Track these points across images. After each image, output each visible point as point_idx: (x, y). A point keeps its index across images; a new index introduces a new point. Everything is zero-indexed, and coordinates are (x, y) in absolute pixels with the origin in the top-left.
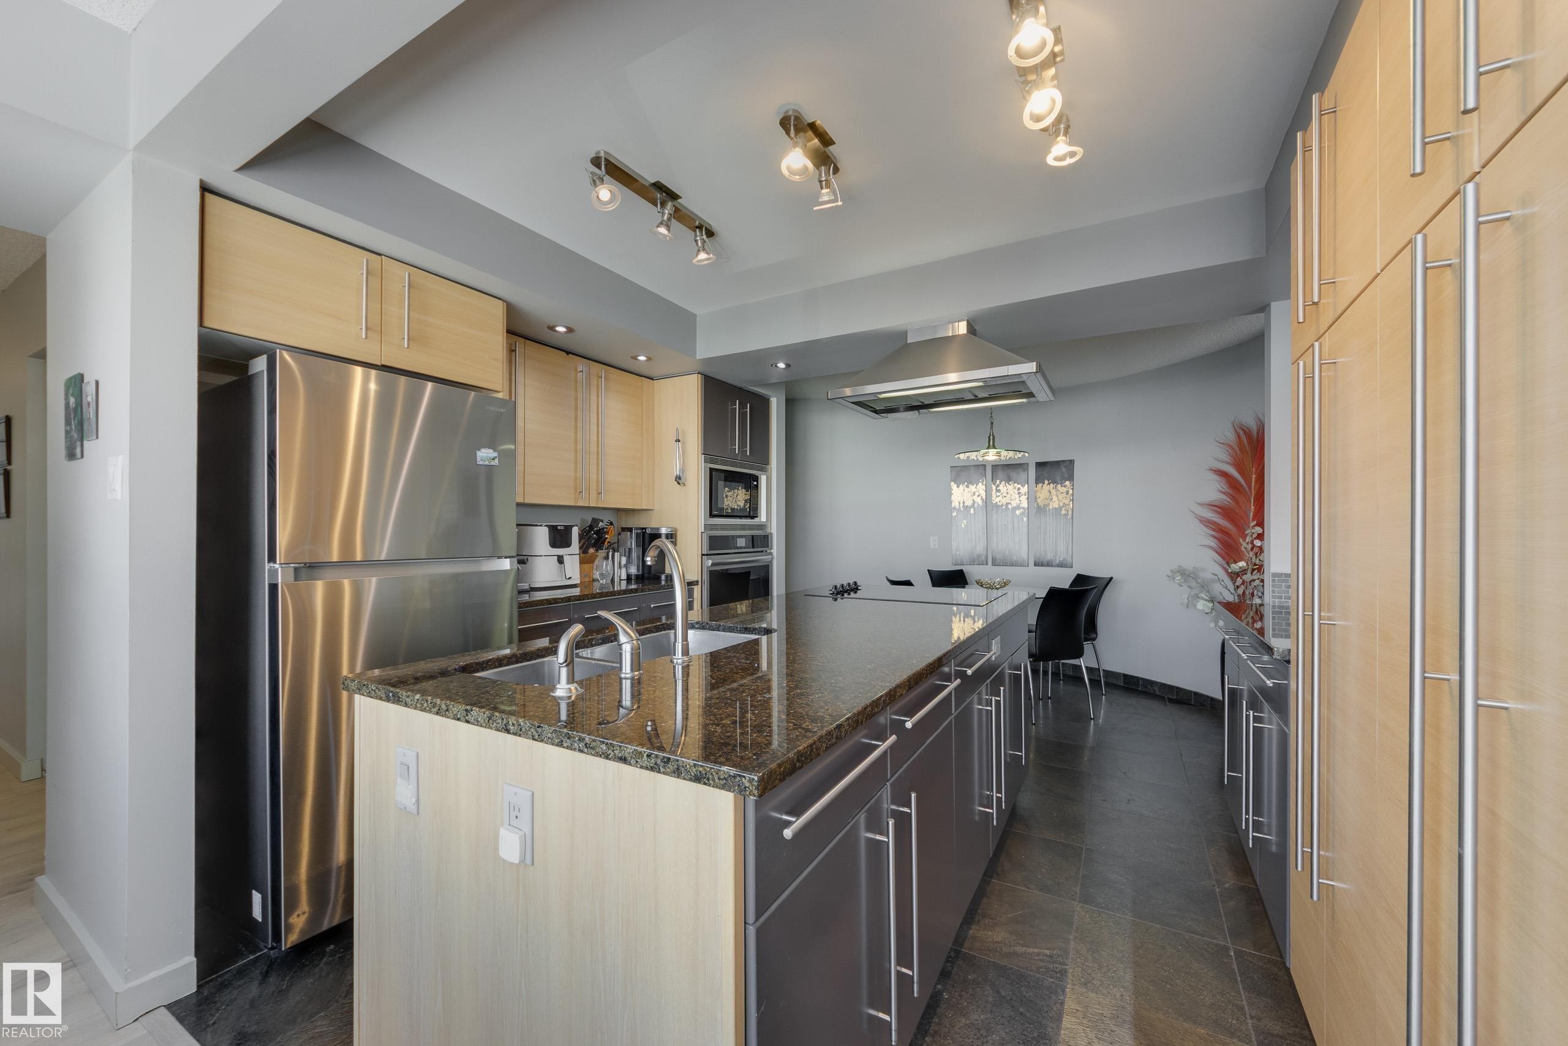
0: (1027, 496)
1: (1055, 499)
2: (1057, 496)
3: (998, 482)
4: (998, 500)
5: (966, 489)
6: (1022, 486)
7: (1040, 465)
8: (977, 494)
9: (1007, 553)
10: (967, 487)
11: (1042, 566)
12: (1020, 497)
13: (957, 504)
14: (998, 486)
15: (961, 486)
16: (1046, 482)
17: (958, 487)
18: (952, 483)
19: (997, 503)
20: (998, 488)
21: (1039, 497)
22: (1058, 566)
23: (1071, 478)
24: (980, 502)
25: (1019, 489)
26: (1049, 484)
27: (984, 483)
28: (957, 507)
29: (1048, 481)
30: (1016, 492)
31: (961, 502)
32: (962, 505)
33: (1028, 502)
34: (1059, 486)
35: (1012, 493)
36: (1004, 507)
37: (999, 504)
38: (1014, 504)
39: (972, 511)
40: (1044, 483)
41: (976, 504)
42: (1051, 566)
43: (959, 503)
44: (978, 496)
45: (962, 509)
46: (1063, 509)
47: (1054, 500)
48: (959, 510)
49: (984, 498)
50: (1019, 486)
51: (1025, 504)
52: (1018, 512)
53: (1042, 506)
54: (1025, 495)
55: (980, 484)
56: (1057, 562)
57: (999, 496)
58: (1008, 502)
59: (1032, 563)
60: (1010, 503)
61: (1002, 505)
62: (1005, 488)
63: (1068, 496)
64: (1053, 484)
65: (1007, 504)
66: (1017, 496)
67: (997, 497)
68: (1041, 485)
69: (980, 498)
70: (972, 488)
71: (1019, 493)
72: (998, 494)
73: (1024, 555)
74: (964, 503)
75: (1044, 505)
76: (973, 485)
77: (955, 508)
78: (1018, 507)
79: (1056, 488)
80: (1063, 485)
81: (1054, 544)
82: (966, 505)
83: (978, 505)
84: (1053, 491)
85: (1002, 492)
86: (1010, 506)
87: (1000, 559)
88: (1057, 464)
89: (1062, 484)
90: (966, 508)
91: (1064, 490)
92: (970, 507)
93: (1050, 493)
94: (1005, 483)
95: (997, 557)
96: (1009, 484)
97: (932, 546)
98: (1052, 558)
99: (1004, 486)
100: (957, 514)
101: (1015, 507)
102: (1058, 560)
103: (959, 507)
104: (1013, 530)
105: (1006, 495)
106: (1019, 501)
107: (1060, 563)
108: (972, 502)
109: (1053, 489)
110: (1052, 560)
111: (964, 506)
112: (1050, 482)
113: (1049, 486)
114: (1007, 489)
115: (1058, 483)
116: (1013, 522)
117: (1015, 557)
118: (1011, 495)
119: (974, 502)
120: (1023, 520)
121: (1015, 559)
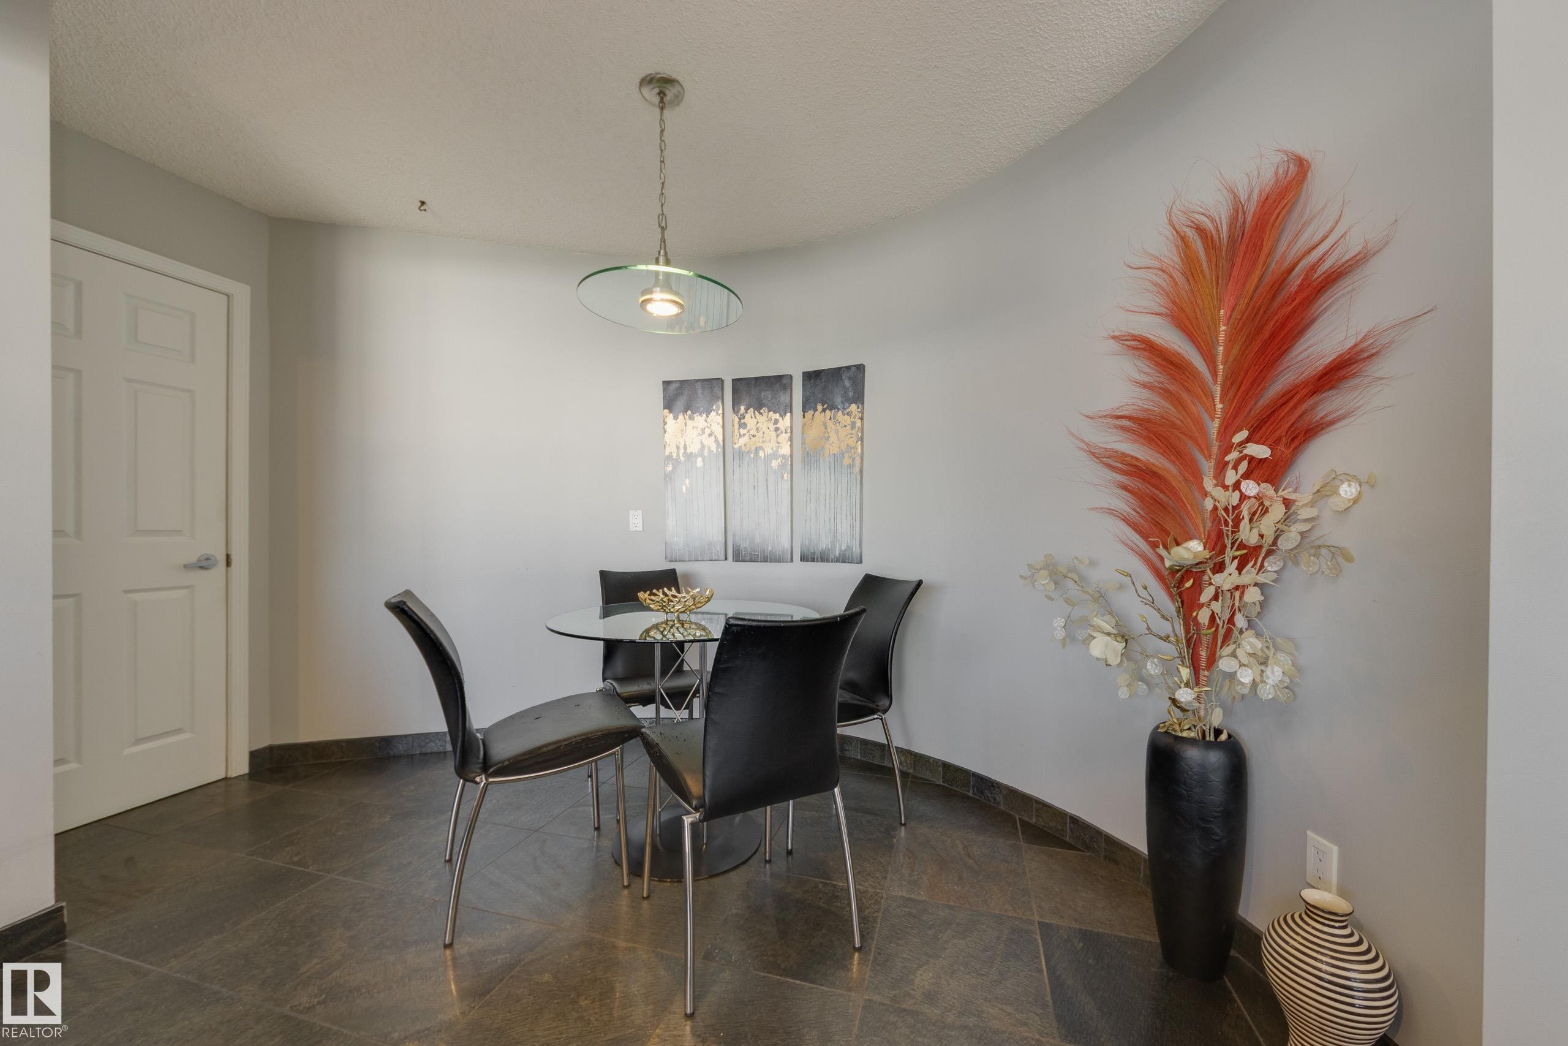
0: (789, 434)
1: (833, 437)
2: (837, 432)
3: (743, 410)
4: (742, 442)
5: (689, 422)
6: (781, 416)
7: (812, 377)
8: (707, 431)
9: (758, 538)
10: (691, 418)
11: (813, 560)
12: (778, 436)
13: (674, 450)
14: (743, 416)
15: (681, 417)
16: (820, 407)
17: (676, 418)
18: (667, 412)
19: (740, 447)
20: (742, 421)
21: (809, 436)
22: (838, 560)
23: (858, 397)
24: (714, 447)
25: (776, 422)
26: (824, 411)
27: (720, 411)
28: (674, 456)
29: (823, 406)
30: (772, 427)
31: (681, 447)
32: (682, 451)
33: (791, 446)
34: (840, 413)
35: (765, 429)
36: (752, 455)
37: (743, 448)
38: (768, 450)
39: (699, 462)
40: (816, 410)
41: (706, 451)
42: (828, 561)
43: (678, 448)
44: (710, 435)
45: (682, 459)
46: (846, 455)
47: (831, 440)
48: (677, 462)
49: (720, 438)
50: (777, 416)
51: (785, 450)
52: (775, 464)
54: (786, 432)
55: (713, 413)
56: (837, 553)
57: (744, 435)
58: (760, 444)
59: (797, 556)
60: (761, 448)
61: (749, 452)
62: (754, 421)
63: (853, 432)
64: (831, 410)
65: (759, 449)
66: (773, 434)
67: (740, 436)
68: (812, 412)
69: (713, 438)
70: (700, 420)
71: (777, 429)
72: (742, 431)
73: (785, 542)
74: (685, 447)
75: (816, 450)
76: (701, 415)
77: (670, 457)
78: (775, 455)
79: (835, 418)
80: (846, 412)
81: (832, 520)
82: (689, 451)
83: (710, 451)
84: (830, 424)
85: (748, 428)
86: (761, 454)
87: (746, 549)
88: (836, 374)
89: (844, 409)
90: (689, 457)
91: (848, 420)
92: (697, 456)
93: (826, 427)
94: (754, 412)
95: (741, 546)
96: (761, 414)
97: (632, 528)
98: (830, 547)
99: (752, 418)
100: (674, 468)
101: (770, 454)
102: (837, 549)
103: (678, 455)
104: (766, 496)
105: (756, 434)
106: (777, 445)
107: (840, 554)
108: (699, 446)
109: (830, 419)
110: (829, 549)
111: (685, 453)
112: (825, 407)
113: (823, 414)
114: (758, 423)
115: (839, 409)
116: (767, 481)
117: (770, 545)
118: (764, 433)
119: (703, 446)
120: (783, 477)
121: (770, 549)
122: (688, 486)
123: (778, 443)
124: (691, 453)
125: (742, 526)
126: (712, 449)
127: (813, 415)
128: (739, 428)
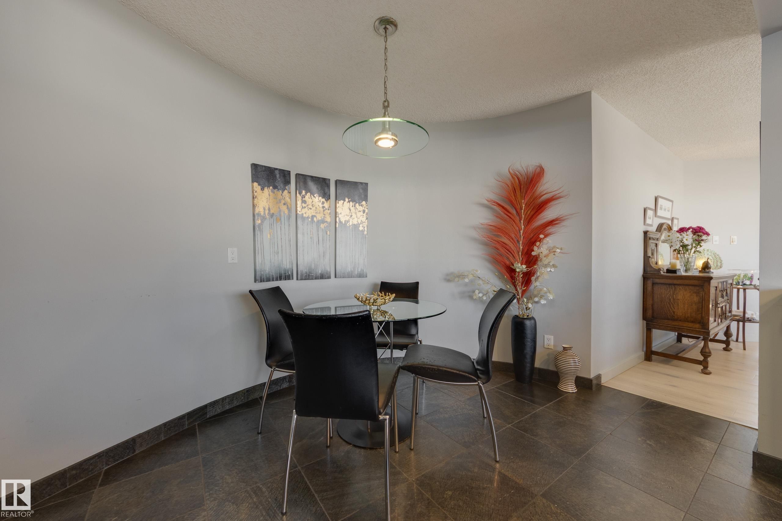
1: (354, 216)
2: (356, 213)
3: (304, 192)
4: (304, 211)
5: (271, 194)
6: (326, 200)
7: (342, 183)
8: (283, 202)
9: (313, 267)
10: (273, 191)
11: (344, 277)
12: (324, 211)
13: (262, 210)
14: (304, 197)
15: (266, 189)
16: (347, 200)
17: (262, 189)
18: (256, 184)
19: (303, 214)
20: (304, 199)
21: (341, 214)
23: (366, 199)
25: (323, 203)
26: (349, 202)
27: (289, 192)
28: (262, 213)
29: (349, 199)
30: (321, 205)
31: (267, 208)
32: (267, 212)
34: (357, 204)
35: (316, 205)
36: (310, 220)
37: (304, 215)
38: (319, 217)
40: (345, 201)
41: (282, 213)
42: (351, 277)
43: (264, 209)
44: (284, 204)
45: (267, 217)
46: (361, 225)
48: (264, 218)
50: (324, 200)
51: (328, 219)
52: (322, 226)
53: (343, 222)
54: (328, 210)
55: (286, 193)
57: (305, 207)
58: (314, 214)
60: (315, 216)
61: (308, 218)
62: (310, 200)
63: (364, 214)
64: (353, 202)
65: (313, 217)
66: (322, 209)
67: (303, 207)
68: (342, 202)
69: (286, 207)
70: (278, 194)
71: (323, 207)
72: (304, 205)
73: (330, 268)
74: (269, 209)
75: (345, 221)
76: (279, 190)
77: (259, 214)
78: (323, 221)
79: (355, 206)
80: (360, 204)
81: (354, 256)
82: (272, 212)
83: (285, 214)
84: (352, 209)
85: (307, 203)
86: (315, 219)
87: (306, 273)
88: (355, 185)
90: (272, 215)
91: (361, 208)
92: (276, 216)
93: (350, 210)
94: (311, 195)
96: (314, 197)
97: (230, 261)
98: (352, 270)
99: (309, 198)
100: (262, 222)
101: (320, 220)
102: (356, 271)
103: (265, 214)
105: (311, 207)
106: (324, 215)
107: (357, 273)
108: (278, 210)
109: (353, 206)
110: (352, 271)
111: (269, 213)
112: (350, 200)
113: (348, 203)
114: (313, 202)
115: (357, 203)
116: (318, 234)
117: (320, 270)
118: (316, 208)
119: (280, 210)
120: (327, 233)
121: (320, 272)
122: (271, 234)
123: (324, 214)
126: (285, 212)
127: (343, 203)
128: (302, 203)
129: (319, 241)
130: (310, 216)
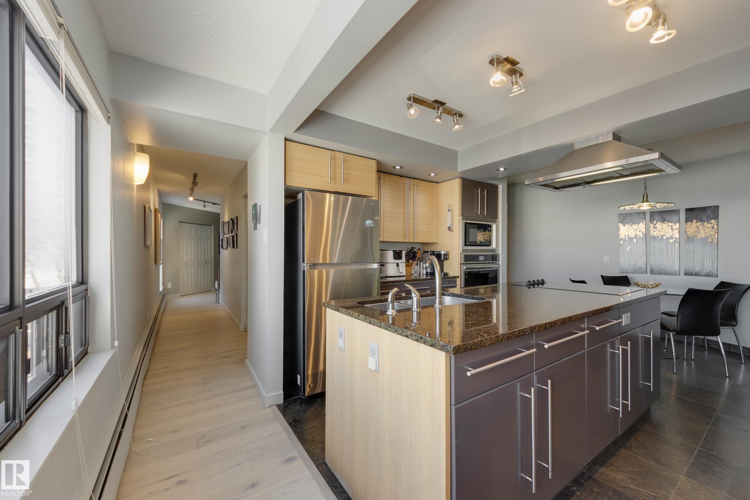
0: (678, 230)
1: (702, 231)
2: (704, 230)
3: (655, 222)
4: (655, 233)
5: (631, 228)
6: (674, 224)
7: (689, 210)
8: (638, 230)
10: (631, 226)
11: (691, 275)
12: (672, 231)
15: (626, 225)
16: (695, 221)
17: (624, 226)
19: (654, 235)
20: (655, 226)
21: (689, 231)
22: (705, 276)
23: (715, 218)
24: (641, 235)
25: (672, 226)
26: (697, 222)
27: (644, 223)
28: (624, 238)
29: (696, 220)
30: (670, 228)
32: (627, 237)
33: (679, 234)
35: (666, 228)
36: (660, 238)
37: (656, 236)
38: (668, 236)
39: (635, 240)
40: (692, 222)
41: (638, 236)
43: (625, 236)
44: (639, 231)
45: (627, 239)
46: (709, 238)
47: (701, 233)
48: (625, 241)
49: (644, 232)
50: (672, 224)
51: (677, 235)
52: (671, 241)
54: (677, 230)
55: (641, 224)
56: (704, 273)
57: (656, 231)
58: (664, 234)
59: (682, 273)
61: (659, 237)
62: (661, 226)
63: (713, 230)
64: (701, 222)
65: (662, 236)
66: (670, 231)
67: (654, 231)
69: (641, 232)
70: (635, 226)
71: (672, 229)
72: (655, 230)
73: (676, 267)
74: (628, 235)
75: (692, 236)
76: (635, 224)
77: (621, 239)
78: (671, 238)
79: (703, 225)
80: (709, 223)
81: (702, 261)
82: (630, 236)
83: (640, 237)
84: (700, 227)
85: (658, 228)
86: (664, 237)
87: (657, 270)
88: (704, 209)
89: (708, 221)
90: (631, 239)
91: (709, 225)
92: (633, 238)
93: (698, 228)
94: (661, 223)
95: (655, 269)
96: (664, 223)
97: (605, 262)
98: (700, 271)
99: (659, 225)
100: (623, 242)
101: (669, 237)
103: (625, 238)
104: (667, 252)
105: (662, 230)
106: (672, 234)
107: (706, 274)
108: (635, 235)
109: (700, 225)
111: (628, 237)
112: (698, 221)
114: (662, 227)
115: (705, 222)
116: (667, 247)
118: (665, 230)
119: (636, 235)
120: (675, 246)
121: (668, 270)
122: (630, 248)
123: (673, 233)
124: (631, 237)
125: (655, 262)
126: (640, 236)
127: (691, 224)
128: (653, 229)
129: (667, 251)
130: (660, 235)
